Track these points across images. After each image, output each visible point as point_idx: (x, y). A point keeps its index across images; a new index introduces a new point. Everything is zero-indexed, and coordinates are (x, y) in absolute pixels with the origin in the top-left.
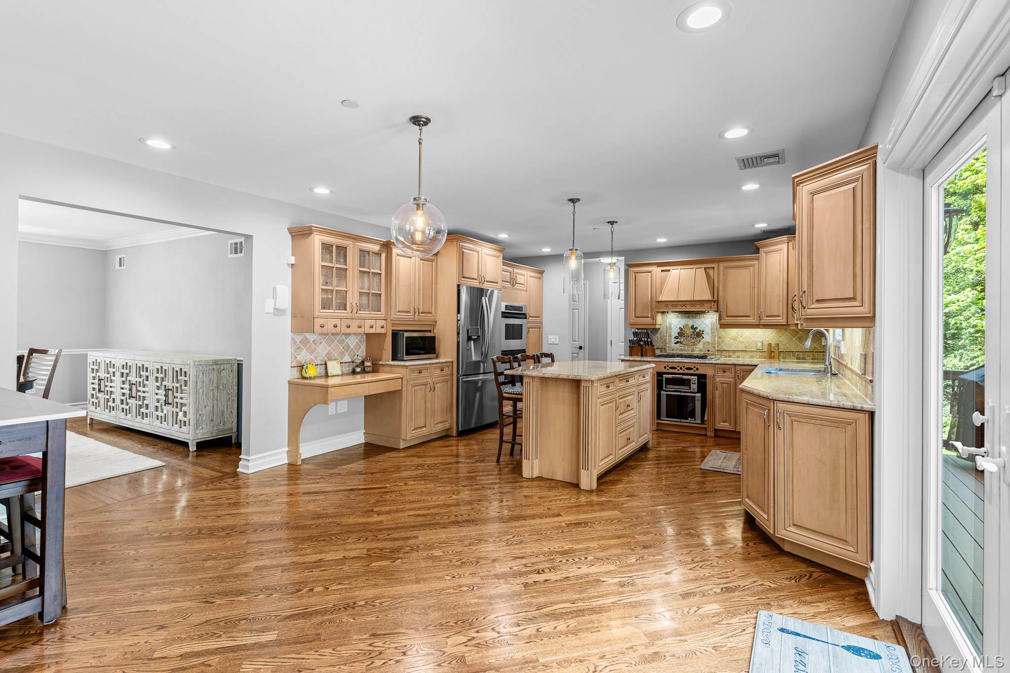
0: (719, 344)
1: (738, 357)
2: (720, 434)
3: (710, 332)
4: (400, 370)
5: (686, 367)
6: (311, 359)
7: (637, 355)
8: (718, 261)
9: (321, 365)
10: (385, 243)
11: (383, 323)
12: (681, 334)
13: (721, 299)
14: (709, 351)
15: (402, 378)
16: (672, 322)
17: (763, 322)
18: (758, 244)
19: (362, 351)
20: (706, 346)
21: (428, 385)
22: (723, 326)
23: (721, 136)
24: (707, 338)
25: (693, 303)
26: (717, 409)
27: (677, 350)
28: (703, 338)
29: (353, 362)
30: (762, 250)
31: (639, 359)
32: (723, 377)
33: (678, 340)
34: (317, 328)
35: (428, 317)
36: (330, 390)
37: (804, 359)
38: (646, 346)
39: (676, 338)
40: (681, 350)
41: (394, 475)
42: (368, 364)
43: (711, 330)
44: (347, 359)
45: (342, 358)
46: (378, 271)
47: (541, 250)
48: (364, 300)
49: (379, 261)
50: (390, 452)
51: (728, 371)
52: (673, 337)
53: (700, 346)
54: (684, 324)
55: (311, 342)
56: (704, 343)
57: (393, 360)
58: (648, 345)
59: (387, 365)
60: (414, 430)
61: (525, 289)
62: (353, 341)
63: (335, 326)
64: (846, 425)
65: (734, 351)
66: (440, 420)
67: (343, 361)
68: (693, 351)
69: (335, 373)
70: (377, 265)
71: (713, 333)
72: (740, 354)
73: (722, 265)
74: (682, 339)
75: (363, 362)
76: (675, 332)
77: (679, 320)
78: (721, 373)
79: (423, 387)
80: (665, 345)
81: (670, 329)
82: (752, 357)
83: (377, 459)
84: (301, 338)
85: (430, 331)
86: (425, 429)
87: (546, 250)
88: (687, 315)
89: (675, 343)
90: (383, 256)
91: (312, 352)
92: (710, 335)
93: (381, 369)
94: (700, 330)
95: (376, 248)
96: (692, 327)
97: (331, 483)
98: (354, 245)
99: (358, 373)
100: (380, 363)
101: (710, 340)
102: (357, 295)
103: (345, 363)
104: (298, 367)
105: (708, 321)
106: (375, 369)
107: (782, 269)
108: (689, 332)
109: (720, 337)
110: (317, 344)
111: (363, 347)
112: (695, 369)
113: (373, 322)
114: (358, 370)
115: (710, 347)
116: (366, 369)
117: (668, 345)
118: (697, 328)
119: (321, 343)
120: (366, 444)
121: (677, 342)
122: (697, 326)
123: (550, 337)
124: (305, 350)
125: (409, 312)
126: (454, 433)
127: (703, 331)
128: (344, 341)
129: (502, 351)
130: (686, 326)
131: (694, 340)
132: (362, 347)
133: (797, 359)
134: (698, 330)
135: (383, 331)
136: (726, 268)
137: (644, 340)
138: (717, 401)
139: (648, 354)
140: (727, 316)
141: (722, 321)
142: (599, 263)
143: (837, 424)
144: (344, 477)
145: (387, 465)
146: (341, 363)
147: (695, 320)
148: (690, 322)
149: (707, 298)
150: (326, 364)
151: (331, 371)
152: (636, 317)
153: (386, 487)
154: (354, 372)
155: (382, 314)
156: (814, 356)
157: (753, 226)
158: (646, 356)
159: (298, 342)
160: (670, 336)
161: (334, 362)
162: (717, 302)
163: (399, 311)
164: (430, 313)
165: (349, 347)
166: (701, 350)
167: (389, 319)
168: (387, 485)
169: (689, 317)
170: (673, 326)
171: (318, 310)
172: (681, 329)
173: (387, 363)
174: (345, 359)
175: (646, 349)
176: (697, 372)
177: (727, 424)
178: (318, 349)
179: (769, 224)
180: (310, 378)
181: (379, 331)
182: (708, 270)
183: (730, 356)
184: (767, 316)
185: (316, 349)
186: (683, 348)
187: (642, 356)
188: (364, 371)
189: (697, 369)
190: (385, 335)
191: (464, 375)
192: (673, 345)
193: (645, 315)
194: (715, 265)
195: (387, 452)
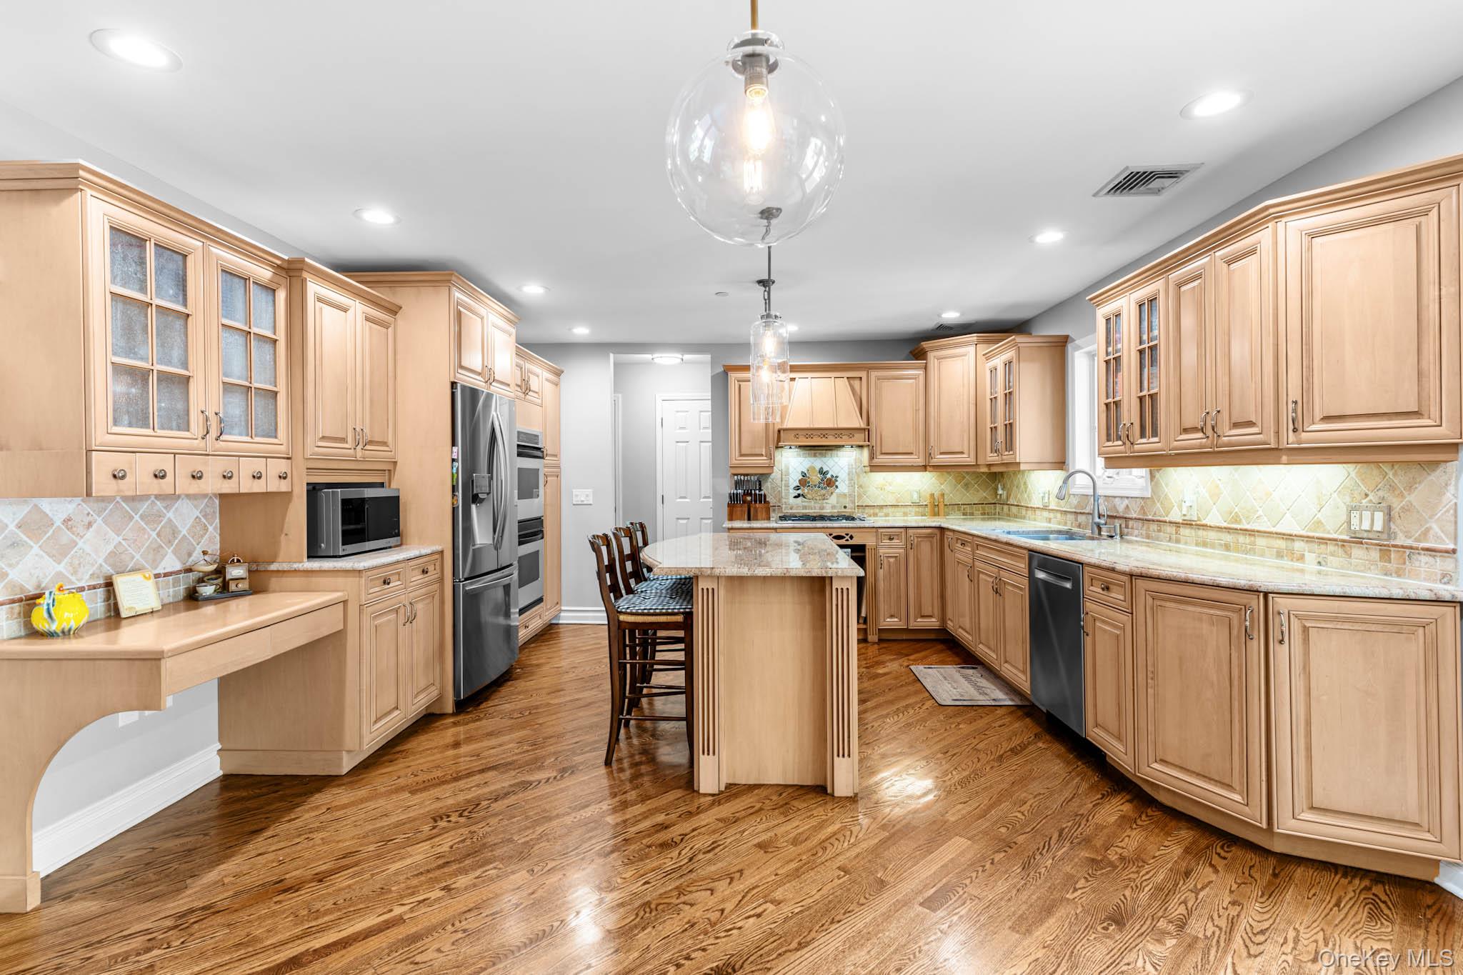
0: (860, 496)
1: (887, 515)
2: (885, 636)
3: (847, 479)
4: (340, 581)
5: (834, 535)
6: (59, 574)
7: (741, 519)
8: (868, 369)
9: (94, 587)
10: (285, 265)
11: (283, 466)
12: (804, 482)
13: (873, 427)
14: (845, 507)
15: (345, 602)
16: (791, 463)
17: (934, 462)
18: (925, 345)
19: (211, 540)
20: (841, 500)
21: (402, 611)
22: (874, 468)
23: (1184, 113)
24: (843, 487)
25: (838, 432)
26: (881, 598)
27: (798, 507)
28: (837, 487)
29: (189, 570)
30: (931, 355)
31: (745, 524)
32: (890, 547)
33: (799, 492)
34: (102, 482)
35: (375, 452)
36: (167, 665)
37: (972, 514)
38: (756, 502)
39: (797, 488)
40: (805, 507)
41: (394, 867)
42: (235, 572)
43: (849, 474)
44: (171, 563)
45: (155, 563)
46: (269, 334)
47: (570, 329)
48: (235, 408)
49: (271, 309)
50: (319, 790)
51: (895, 537)
52: (792, 487)
53: (833, 500)
54: (807, 466)
55: (58, 523)
56: (839, 496)
57: (311, 556)
58: (760, 502)
59: (295, 571)
60: (376, 722)
61: (539, 401)
62: (185, 516)
63: (160, 475)
64: (1415, 628)
65: (881, 507)
66: (422, 684)
67: (160, 570)
68: (822, 508)
69: (141, 608)
70: (267, 318)
71: (851, 480)
72: (890, 510)
73: (874, 374)
74: (806, 491)
75: (220, 572)
76: (794, 480)
77: (801, 459)
78: (886, 542)
79: (393, 616)
80: (780, 501)
81: (788, 474)
82: (905, 514)
83: (298, 823)
84: (20, 516)
85: (382, 485)
86: (396, 713)
87: (581, 332)
88: (813, 452)
89: (795, 497)
90: (281, 295)
91: (60, 552)
92: (847, 482)
93: (274, 582)
94: (832, 476)
95: (265, 274)
96: (821, 472)
97: (202, 955)
98: (206, 254)
99: (209, 600)
100: (274, 567)
101: (846, 491)
102: (215, 390)
103: (166, 575)
104: (13, 602)
105: (844, 462)
106: (257, 585)
107: (966, 382)
108: (816, 478)
109: (861, 486)
110: (81, 530)
111: (213, 530)
112: (847, 537)
113: (258, 465)
114: (208, 590)
115: (847, 502)
116: (232, 587)
117: (784, 500)
118: (827, 473)
119: (90, 525)
120: (229, 782)
121: (798, 496)
122: (828, 469)
123: (575, 492)
124: (36, 549)
125: (343, 440)
126: (449, 707)
127: (837, 477)
128: (160, 516)
129: (520, 522)
130: (811, 469)
131: (824, 492)
132: (211, 529)
133: (964, 514)
134: (829, 476)
135: (284, 486)
136: (878, 379)
137: (755, 494)
138: (881, 585)
139: (759, 517)
140: (882, 454)
141: (875, 460)
142: (650, 363)
143: (1397, 627)
144: (234, 917)
145: (346, 836)
146: (157, 576)
147: (824, 459)
148: (818, 463)
149: (856, 425)
150: (109, 585)
151: (127, 604)
152: (741, 455)
153: (399, 921)
154: (192, 598)
155: (281, 442)
156: (983, 509)
157: (939, 316)
158: (756, 519)
159: (12, 527)
160: (787, 486)
161: (137, 577)
162: (867, 431)
163: (323, 438)
164: (385, 444)
165: (175, 532)
166: (833, 507)
167: (298, 458)
168: (398, 911)
169: (815, 456)
170: (791, 470)
171: (103, 430)
172: (804, 475)
173: (296, 566)
174: (163, 564)
175: (755, 507)
176: (851, 542)
177: (896, 620)
178: (80, 544)
179: (962, 314)
180: (66, 634)
181: (275, 486)
182: (852, 382)
183: (875, 515)
184: (941, 453)
185: (76, 544)
186: (806, 504)
187: (749, 519)
188: (225, 591)
189: (851, 537)
190: (287, 496)
191: (466, 579)
192: (792, 501)
193: (757, 451)
194: (863, 374)
195: (312, 793)
